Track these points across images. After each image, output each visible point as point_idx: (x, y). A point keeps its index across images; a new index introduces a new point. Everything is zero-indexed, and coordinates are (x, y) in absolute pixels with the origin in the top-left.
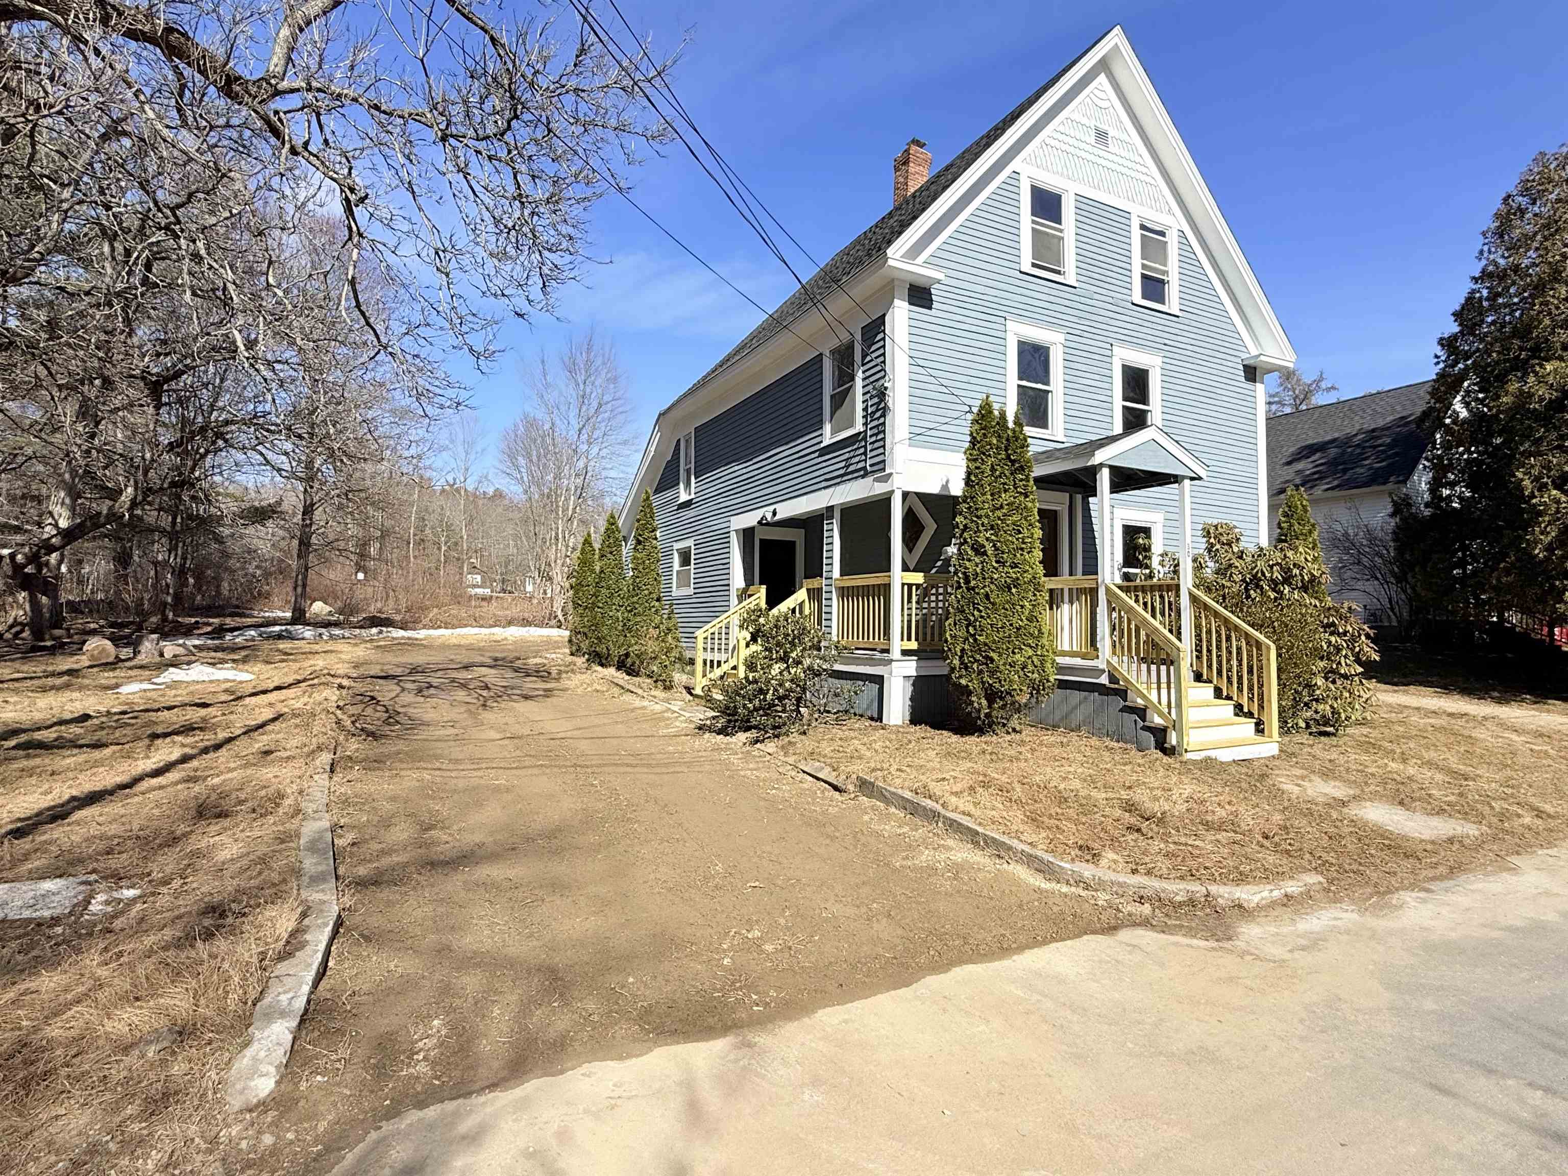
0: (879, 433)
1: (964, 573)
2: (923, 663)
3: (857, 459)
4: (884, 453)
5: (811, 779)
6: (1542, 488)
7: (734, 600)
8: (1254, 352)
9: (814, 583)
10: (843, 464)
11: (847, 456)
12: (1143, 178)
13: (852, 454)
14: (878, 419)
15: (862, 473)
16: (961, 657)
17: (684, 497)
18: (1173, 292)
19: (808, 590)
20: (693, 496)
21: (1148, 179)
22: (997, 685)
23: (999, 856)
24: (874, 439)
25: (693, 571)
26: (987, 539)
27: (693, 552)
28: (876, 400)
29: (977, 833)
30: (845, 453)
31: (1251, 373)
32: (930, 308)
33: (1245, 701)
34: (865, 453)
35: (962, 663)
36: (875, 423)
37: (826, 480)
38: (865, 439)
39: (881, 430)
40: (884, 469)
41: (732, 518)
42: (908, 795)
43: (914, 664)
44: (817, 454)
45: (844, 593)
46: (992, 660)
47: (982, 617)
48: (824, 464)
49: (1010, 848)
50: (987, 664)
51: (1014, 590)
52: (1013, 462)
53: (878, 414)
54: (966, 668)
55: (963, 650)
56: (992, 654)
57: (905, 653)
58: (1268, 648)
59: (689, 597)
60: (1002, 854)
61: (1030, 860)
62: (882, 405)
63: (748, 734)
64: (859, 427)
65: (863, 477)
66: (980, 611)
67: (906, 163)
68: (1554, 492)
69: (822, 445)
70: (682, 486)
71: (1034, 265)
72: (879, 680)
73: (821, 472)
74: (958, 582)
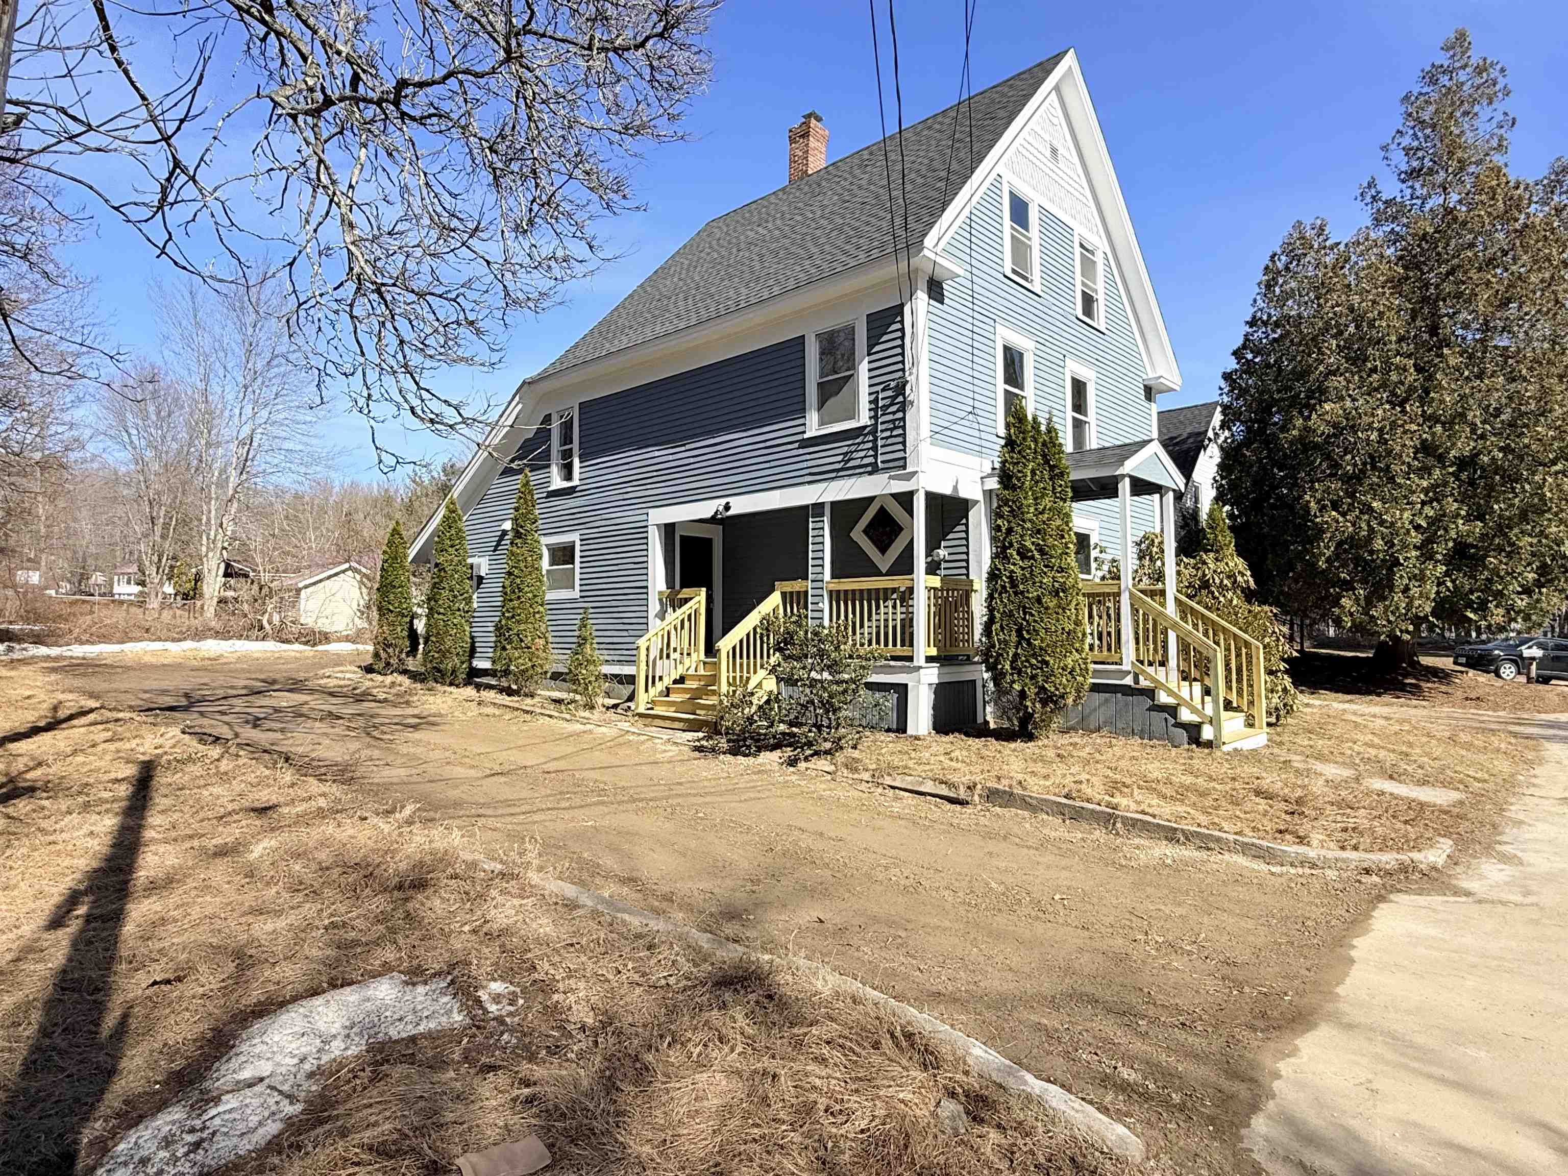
0: (896, 428)
1: (1010, 577)
2: (946, 669)
3: (862, 454)
4: (904, 451)
5: (907, 794)
6: (1323, 508)
7: (654, 607)
8: (1151, 375)
9: (796, 586)
10: (840, 458)
11: (845, 449)
12: (1081, 197)
13: (853, 448)
14: (894, 413)
15: (869, 469)
16: (1012, 662)
17: (557, 482)
18: (1100, 308)
19: (784, 595)
20: (576, 482)
21: (1085, 201)
22: (1053, 689)
23: (1208, 849)
24: (888, 434)
25: (577, 570)
26: (1033, 543)
27: (578, 548)
28: (890, 393)
29: (1176, 829)
30: (843, 447)
31: (1149, 392)
32: (942, 303)
33: (1233, 697)
34: (875, 448)
35: (1012, 668)
36: (891, 417)
37: (810, 474)
38: (874, 432)
39: (900, 425)
40: (904, 467)
41: (650, 511)
42: (1064, 801)
43: (936, 671)
44: (796, 445)
45: (836, 596)
46: (1047, 663)
47: (1035, 621)
48: (808, 457)
49: (1218, 840)
50: (1041, 669)
51: (1061, 594)
52: (1052, 468)
53: (893, 409)
54: (1019, 673)
55: (1016, 655)
56: (1048, 658)
57: (929, 659)
58: (1258, 648)
59: (574, 601)
60: (1212, 845)
61: (1245, 849)
62: (900, 399)
63: (777, 754)
64: (864, 418)
65: (870, 473)
66: (1033, 615)
67: (805, 135)
68: (1334, 513)
69: (806, 436)
70: (555, 470)
71: (1014, 271)
72: (902, 690)
73: (805, 465)
74: (1004, 587)
